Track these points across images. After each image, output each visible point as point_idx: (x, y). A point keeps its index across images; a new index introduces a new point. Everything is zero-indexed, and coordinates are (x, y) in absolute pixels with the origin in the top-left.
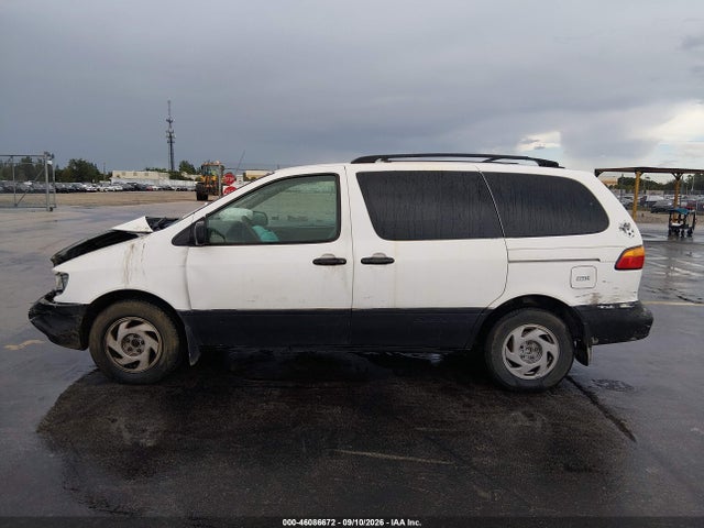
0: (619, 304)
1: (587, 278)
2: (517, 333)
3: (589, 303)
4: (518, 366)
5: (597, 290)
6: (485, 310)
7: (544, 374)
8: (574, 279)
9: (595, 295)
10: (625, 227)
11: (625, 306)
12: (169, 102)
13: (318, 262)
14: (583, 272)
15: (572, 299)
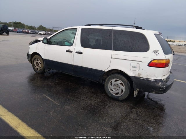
0: (148, 79)
1: (136, 67)
2: (113, 81)
3: (136, 76)
4: (112, 91)
5: (140, 72)
6: (104, 71)
7: (120, 95)
8: (131, 67)
9: (139, 74)
10: (156, 52)
11: (151, 80)
12: (135, 18)
13: (67, 51)
14: (135, 65)
15: (130, 74)
